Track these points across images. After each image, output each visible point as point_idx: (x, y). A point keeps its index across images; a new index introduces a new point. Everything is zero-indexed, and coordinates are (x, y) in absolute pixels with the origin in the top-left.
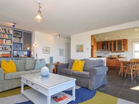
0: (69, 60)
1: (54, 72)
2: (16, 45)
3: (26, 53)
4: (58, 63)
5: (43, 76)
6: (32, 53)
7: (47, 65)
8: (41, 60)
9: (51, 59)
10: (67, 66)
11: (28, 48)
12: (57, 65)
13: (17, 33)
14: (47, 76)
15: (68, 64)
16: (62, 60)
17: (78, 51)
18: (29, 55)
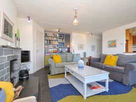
0: (101, 54)
1: (87, 65)
2: (60, 44)
3: (67, 50)
4: (91, 57)
5: (79, 67)
6: (71, 50)
7: (82, 59)
8: (77, 55)
9: (85, 54)
10: (99, 60)
11: (68, 46)
12: (90, 59)
13: (61, 35)
14: (82, 67)
15: (100, 58)
16: (94, 55)
18: (69, 51)
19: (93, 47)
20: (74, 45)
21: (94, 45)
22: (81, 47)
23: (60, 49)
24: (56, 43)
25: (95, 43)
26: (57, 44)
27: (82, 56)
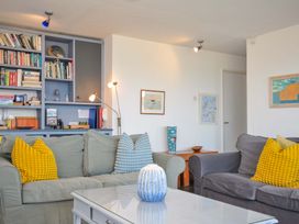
0: (242, 137)
1: (181, 186)
2: (53, 87)
3: (84, 114)
4: (197, 150)
5: (144, 199)
6: (105, 115)
7: (156, 159)
8: (135, 139)
9: (171, 133)
11: (92, 98)
12: (194, 158)
13: (58, 46)
14: (159, 199)
16: (211, 139)
17: (279, 100)
18: (95, 123)
19: (207, 104)
20: (121, 94)
21: (211, 92)
22: (153, 103)
23: (52, 112)
24: (32, 81)
25: (216, 88)
26: (38, 86)
27: (158, 145)
